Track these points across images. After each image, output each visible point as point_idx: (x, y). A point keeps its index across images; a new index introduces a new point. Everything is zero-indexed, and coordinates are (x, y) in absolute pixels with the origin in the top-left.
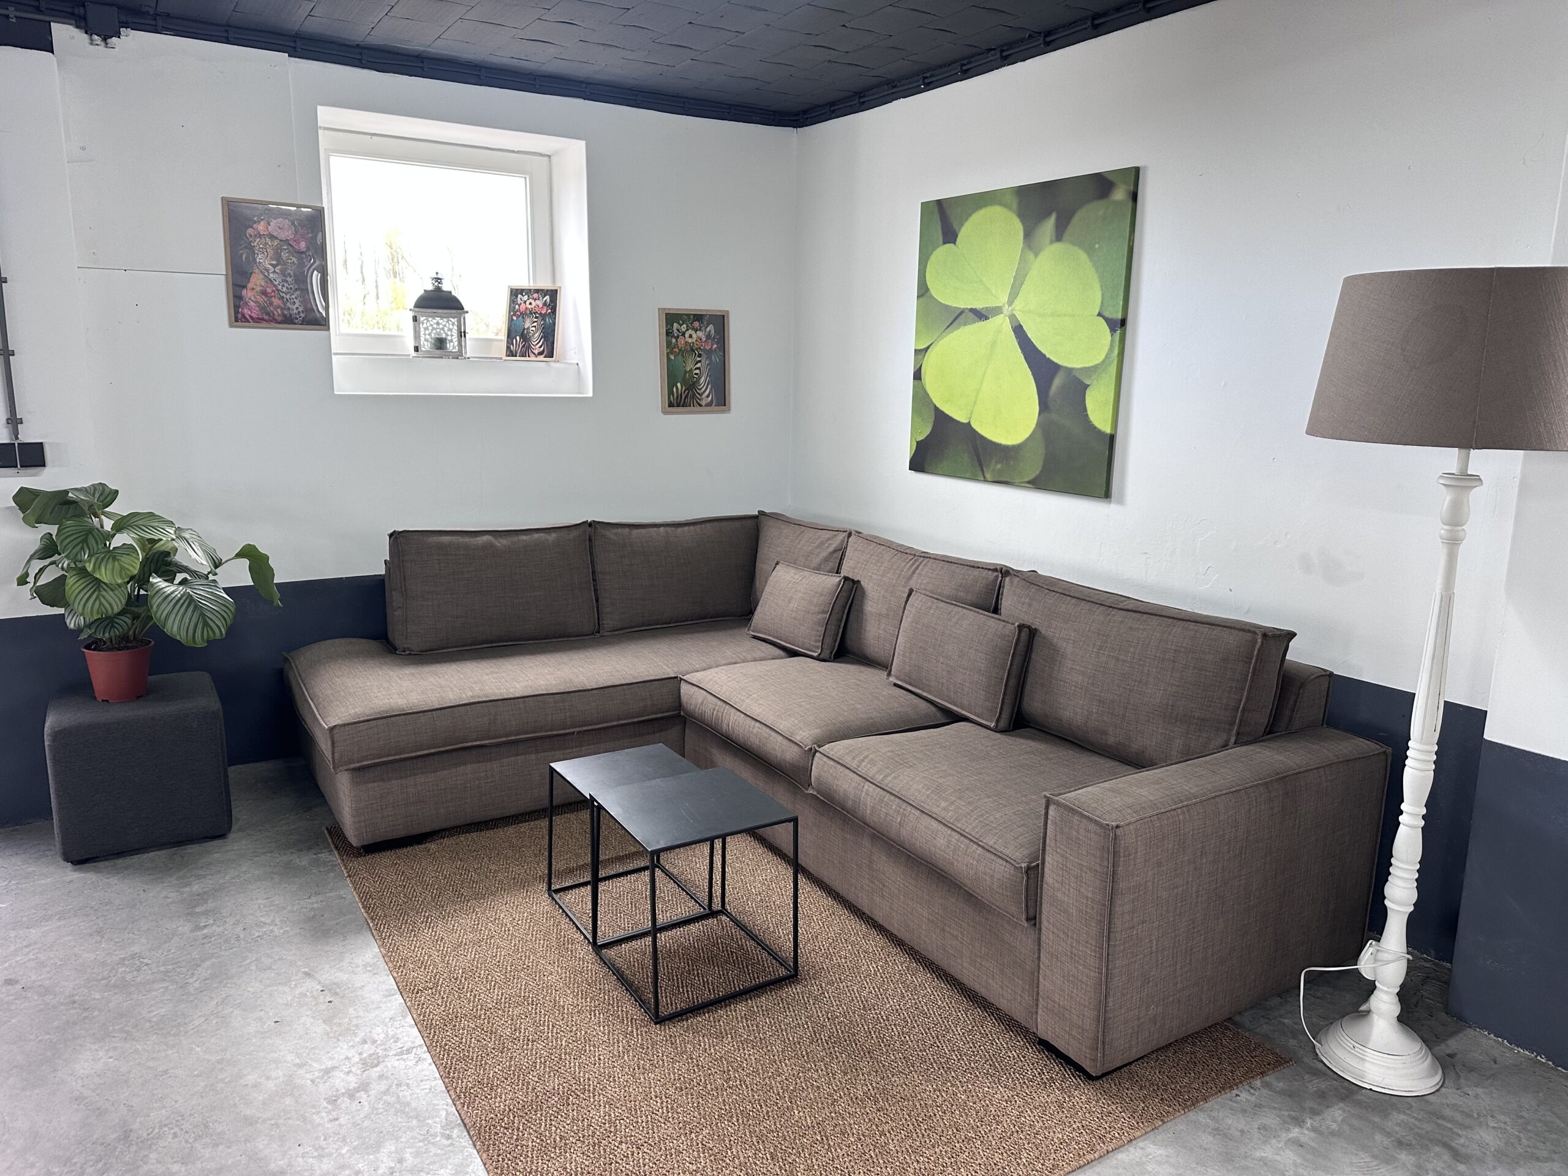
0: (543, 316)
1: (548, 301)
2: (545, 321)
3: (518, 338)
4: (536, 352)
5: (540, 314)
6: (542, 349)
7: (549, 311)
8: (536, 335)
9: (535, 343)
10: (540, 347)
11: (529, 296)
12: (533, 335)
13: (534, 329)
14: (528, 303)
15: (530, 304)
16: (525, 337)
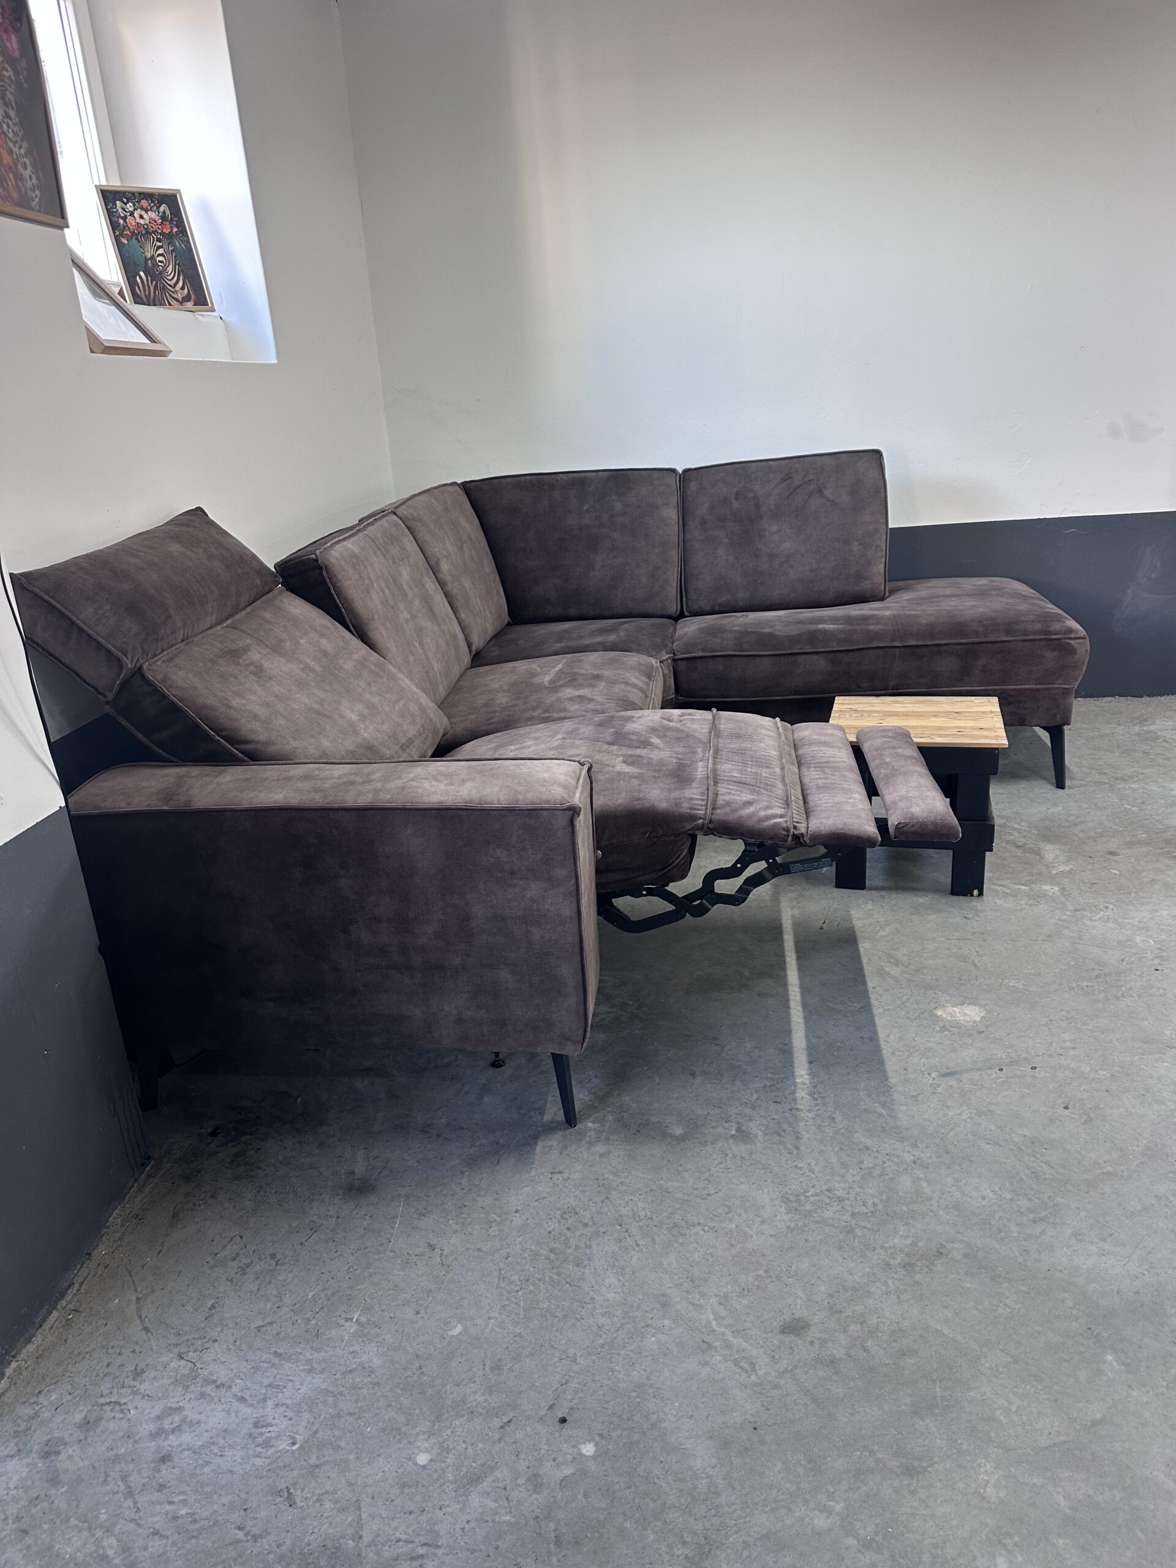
0: (169, 237)
1: (168, 212)
2: (175, 246)
3: (142, 274)
4: (179, 296)
5: (162, 234)
6: (186, 291)
7: (175, 230)
8: (170, 269)
9: (172, 283)
10: (183, 288)
11: (134, 205)
12: (165, 269)
13: (161, 258)
14: (136, 215)
15: (141, 217)
16: (155, 273)
